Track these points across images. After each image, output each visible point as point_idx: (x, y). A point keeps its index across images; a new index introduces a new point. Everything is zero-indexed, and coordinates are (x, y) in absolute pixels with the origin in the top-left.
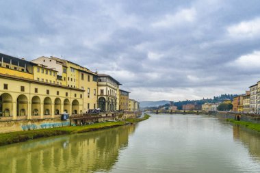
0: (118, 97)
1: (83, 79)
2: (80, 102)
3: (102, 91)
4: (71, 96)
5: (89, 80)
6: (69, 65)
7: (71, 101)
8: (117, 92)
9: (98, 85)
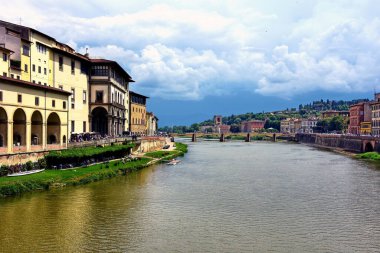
0: (127, 106)
1: (61, 68)
2: (63, 117)
3: (100, 95)
4: (46, 104)
5: (73, 72)
6: (33, 40)
7: (45, 116)
8: (126, 97)
9: (91, 83)
